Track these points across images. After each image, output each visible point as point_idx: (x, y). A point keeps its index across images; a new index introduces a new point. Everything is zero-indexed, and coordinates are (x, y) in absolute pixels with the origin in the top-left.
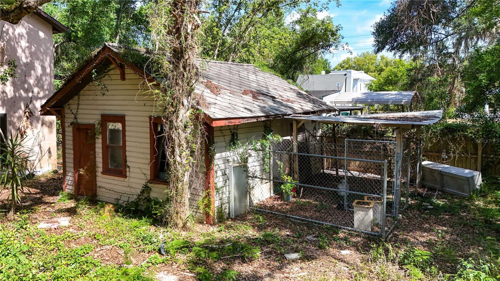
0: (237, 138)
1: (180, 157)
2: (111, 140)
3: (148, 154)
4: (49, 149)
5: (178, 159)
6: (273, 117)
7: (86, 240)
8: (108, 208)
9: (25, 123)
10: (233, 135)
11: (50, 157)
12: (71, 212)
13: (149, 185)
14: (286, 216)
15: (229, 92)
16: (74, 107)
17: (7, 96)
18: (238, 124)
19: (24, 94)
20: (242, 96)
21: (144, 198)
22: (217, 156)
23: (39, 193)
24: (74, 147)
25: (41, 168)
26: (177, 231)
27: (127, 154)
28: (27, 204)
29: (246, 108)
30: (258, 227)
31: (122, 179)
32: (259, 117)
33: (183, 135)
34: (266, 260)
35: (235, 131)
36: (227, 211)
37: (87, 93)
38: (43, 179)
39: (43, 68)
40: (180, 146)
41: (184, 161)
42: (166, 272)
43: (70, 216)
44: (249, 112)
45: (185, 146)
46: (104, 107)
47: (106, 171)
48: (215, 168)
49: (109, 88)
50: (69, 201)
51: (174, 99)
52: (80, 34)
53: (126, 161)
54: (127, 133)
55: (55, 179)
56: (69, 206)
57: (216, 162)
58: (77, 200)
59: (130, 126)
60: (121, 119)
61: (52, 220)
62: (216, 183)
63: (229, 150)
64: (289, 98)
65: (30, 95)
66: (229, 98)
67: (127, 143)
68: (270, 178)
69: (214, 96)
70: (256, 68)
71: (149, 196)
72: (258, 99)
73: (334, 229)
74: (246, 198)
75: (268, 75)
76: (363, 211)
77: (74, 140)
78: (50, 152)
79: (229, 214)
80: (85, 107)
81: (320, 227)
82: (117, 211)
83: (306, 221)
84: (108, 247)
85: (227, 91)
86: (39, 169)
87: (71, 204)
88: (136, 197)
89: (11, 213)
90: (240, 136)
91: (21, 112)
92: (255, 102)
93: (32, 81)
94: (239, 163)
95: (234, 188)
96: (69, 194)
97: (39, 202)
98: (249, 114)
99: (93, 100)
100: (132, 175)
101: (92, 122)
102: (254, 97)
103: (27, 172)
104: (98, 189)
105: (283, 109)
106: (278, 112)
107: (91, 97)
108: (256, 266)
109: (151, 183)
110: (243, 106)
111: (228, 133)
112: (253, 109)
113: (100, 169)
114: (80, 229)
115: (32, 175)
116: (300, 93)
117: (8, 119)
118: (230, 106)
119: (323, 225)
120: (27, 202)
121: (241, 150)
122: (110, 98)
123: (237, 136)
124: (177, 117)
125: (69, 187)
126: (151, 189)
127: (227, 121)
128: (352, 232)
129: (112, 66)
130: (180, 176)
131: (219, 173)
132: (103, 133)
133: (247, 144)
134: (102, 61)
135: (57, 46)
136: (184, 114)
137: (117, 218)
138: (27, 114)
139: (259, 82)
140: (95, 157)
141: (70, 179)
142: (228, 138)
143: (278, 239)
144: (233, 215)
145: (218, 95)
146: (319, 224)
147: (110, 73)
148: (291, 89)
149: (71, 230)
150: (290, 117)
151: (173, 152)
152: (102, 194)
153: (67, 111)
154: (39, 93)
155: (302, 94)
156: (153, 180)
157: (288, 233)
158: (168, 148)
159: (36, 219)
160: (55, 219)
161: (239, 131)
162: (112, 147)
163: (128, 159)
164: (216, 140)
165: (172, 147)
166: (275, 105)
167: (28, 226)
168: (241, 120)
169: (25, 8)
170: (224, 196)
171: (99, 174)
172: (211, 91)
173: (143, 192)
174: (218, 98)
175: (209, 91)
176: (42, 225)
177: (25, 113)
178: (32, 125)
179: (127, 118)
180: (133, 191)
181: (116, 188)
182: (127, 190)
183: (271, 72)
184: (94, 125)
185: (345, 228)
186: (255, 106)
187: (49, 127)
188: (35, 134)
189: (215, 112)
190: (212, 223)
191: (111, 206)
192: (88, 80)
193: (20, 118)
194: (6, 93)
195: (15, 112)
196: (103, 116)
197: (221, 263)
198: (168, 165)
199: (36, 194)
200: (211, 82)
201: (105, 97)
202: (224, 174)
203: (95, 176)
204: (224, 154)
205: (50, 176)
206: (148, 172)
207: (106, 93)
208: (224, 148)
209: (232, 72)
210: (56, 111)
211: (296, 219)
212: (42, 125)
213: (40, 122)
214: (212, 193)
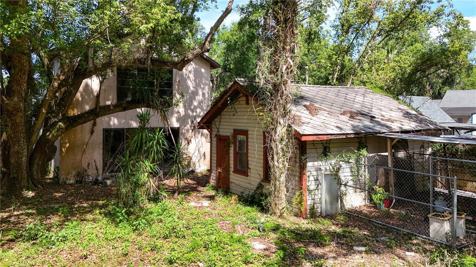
0: (329, 151)
1: (277, 162)
2: (240, 148)
3: (262, 159)
4: (205, 152)
5: (276, 163)
6: (364, 134)
7: (216, 216)
8: (234, 197)
9: (190, 134)
10: (325, 148)
11: (205, 159)
12: (211, 198)
13: (263, 183)
14: (370, 221)
15: (327, 113)
16: (217, 123)
17: (180, 115)
18: (326, 139)
19: (191, 113)
20: (340, 116)
21: (259, 193)
22: (309, 164)
23: (195, 184)
24: (217, 152)
25: (200, 167)
26: (275, 218)
27: (249, 159)
28: (187, 190)
29: (337, 127)
30: (341, 225)
31: (245, 177)
32: (348, 134)
33: (280, 146)
34: (336, 248)
35: (327, 145)
36: (319, 210)
37: (226, 113)
38: (200, 175)
39: (204, 94)
40: (277, 154)
41: (281, 166)
42: (259, 242)
43: (210, 200)
44: (339, 130)
45: (281, 154)
46: (236, 124)
47: (236, 171)
48: (308, 174)
49: (238, 110)
50: (212, 191)
51: (273, 120)
52: (232, 66)
53: (248, 165)
54: (249, 144)
55: (207, 176)
56: (211, 194)
57: (308, 169)
58: (217, 190)
59: (251, 138)
60: (245, 133)
61: (199, 201)
62: (308, 186)
63: (321, 161)
64: (391, 118)
65: (195, 114)
66: (324, 118)
67: (249, 151)
68: (365, 188)
69: (310, 117)
70: (368, 90)
71: (262, 192)
72: (354, 119)
73: (409, 235)
74: (337, 202)
75: (378, 96)
76: (439, 222)
77: (217, 147)
78: (204, 156)
79: (321, 213)
80: (224, 124)
81: (398, 232)
82: (240, 200)
83: (386, 226)
84: (228, 222)
85: (326, 112)
86: (199, 168)
87: (212, 193)
88: (253, 191)
89: (176, 194)
90: (332, 150)
91: (188, 126)
92: (349, 122)
93: (195, 103)
94: (331, 172)
95: (325, 192)
96: (212, 186)
97: (194, 189)
98: (337, 131)
99: (229, 119)
100: (252, 175)
101: (228, 134)
102: (352, 117)
103: (191, 169)
104: (230, 184)
105: (378, 128)
106: (371, 131)
107: (228, 117)
108: (326, 250)
109: (263, 182)
110: (335, 125)
111: (321, 146)
112: (344, 127)
113: (232, 170)
114: (214, 209)
115: (193, 171)
116: (408, 112)
117: (181, 131)
118: (322, 125)
119: (400, 231)
120: (187, 189)
121: (333, 162)
122: (239, 117)
123: (329, 149)
124: (276, 133)
125: (213, 181)
126: (263, 187)
127: (315, 137)
128: (426, 240)
129: (241, 95)
130: (277, 177)
131: (312, 178)
132: (235, 143)
133: (338, 156)
134: (234, 91)
135: (217, 76)
136: (281, 131)
137: (239, 205)
138: (192, 127)
139: (365, 103)
140: (229, 160)
141: (214, 176)
142: (321, 150)
143: (354, 235)
144: (324, 214)
145: (316, 116)
146: (397, 229)
147: (239, 99)
148: (400, 109)
149: (209, 209)
150: (383, 135)
151: (273, 158)
152: (233, 187)
153: (214, 126)
154: (200, 113)
155: (410, 114)
156: (265, 180)
157: (366, 233)
158: (269, 155)
159: (190, 200)
160: (201, 201)
161: (331, 145)
162: (240, 154)
163: (249, 163)
164: (308, 151)
165: (272, 154)
166: (371, 124)
167: (184, 202)
168: (330, 136)
169: (186, 61)
170: (316, 197)
171: (231, 173)
172: (310, 113)
173: (258, 188)
174: (314, 118)
175: (307, 112)
176: (192, 204)
177: (191, 127)
178: (195, 136)
179: (249, 132)
180: (252, 187)
181: (241, 184)
182: (248, 186)
183: (382, 93)
184: (229, 137)
185: (420, 235)
186: (348, 124)
187: (206, 138)
188: (197, 142)
189: (305, 130)
190: (304, 217)
191: (236, 196)
192: (225, 105)
193: (188, 131)
194: (180, 113)
195: (185, 126)
196: (235, 130)
197: (300, 244)
198: (269, 168)
199: (193, 184)
200: (313, 105)
201: (235, 117)
202: (317, 180)
203: (229, 174)
204: (316, 163)
205: (204, 173)
206: (262, 174)
207: (236, 114)
208: (317, 158)
209: (339, 95)
210: (206, 126)
211: (378, 223)
212: (201, 136)
213: (200, 134)
214: (304, 193)
